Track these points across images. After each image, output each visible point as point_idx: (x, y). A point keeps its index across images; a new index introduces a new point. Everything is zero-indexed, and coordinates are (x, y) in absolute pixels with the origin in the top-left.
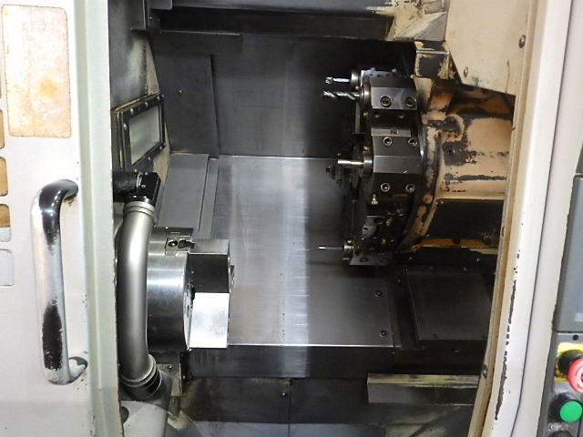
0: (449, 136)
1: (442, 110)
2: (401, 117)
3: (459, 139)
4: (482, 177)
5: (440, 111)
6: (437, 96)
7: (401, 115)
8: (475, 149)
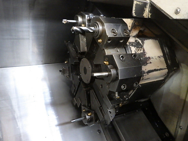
0: (138, 50)
1: (134, 37)
2: (122, 41)
3: (142, 51)
4: (155, 70)
5: (133, 37)
6: (134, 29)
7: (121, 40)
8: (149, 56)
